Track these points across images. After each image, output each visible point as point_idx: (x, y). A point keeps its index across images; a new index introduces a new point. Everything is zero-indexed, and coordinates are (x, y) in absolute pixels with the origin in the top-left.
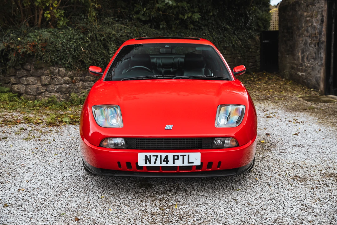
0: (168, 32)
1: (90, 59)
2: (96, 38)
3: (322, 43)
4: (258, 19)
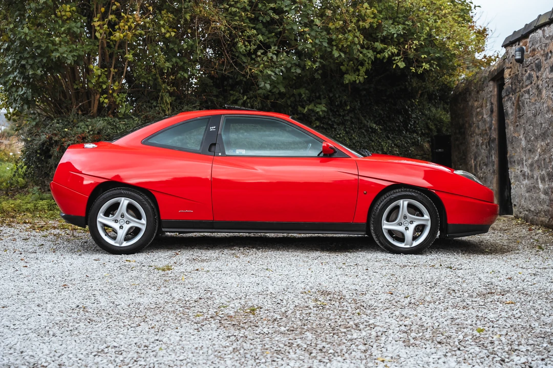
3: (494, 141)
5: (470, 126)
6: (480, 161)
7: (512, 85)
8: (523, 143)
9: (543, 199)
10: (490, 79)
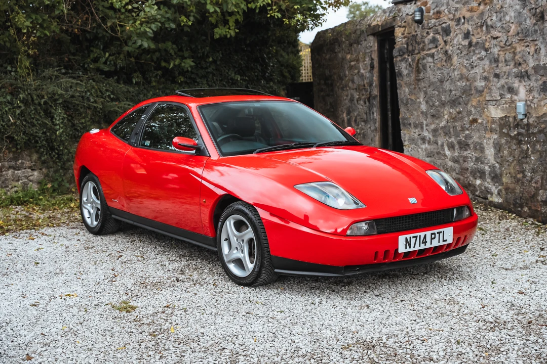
0: (145, 88)
1: (23, 134)
2: (33, 100)
3: (374, 98)
4: (282, 65)
5: (341, 79)
6: (356, 117)
7: (408, 45)
8: (424, 107)
9: (451, 167)
10: (369, 33)
